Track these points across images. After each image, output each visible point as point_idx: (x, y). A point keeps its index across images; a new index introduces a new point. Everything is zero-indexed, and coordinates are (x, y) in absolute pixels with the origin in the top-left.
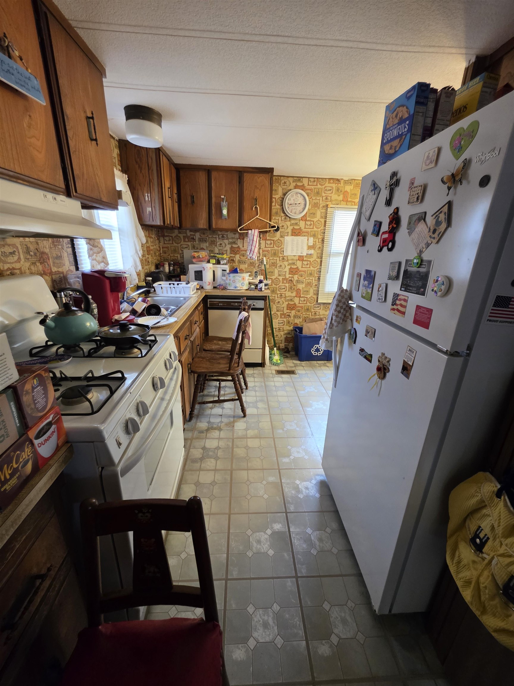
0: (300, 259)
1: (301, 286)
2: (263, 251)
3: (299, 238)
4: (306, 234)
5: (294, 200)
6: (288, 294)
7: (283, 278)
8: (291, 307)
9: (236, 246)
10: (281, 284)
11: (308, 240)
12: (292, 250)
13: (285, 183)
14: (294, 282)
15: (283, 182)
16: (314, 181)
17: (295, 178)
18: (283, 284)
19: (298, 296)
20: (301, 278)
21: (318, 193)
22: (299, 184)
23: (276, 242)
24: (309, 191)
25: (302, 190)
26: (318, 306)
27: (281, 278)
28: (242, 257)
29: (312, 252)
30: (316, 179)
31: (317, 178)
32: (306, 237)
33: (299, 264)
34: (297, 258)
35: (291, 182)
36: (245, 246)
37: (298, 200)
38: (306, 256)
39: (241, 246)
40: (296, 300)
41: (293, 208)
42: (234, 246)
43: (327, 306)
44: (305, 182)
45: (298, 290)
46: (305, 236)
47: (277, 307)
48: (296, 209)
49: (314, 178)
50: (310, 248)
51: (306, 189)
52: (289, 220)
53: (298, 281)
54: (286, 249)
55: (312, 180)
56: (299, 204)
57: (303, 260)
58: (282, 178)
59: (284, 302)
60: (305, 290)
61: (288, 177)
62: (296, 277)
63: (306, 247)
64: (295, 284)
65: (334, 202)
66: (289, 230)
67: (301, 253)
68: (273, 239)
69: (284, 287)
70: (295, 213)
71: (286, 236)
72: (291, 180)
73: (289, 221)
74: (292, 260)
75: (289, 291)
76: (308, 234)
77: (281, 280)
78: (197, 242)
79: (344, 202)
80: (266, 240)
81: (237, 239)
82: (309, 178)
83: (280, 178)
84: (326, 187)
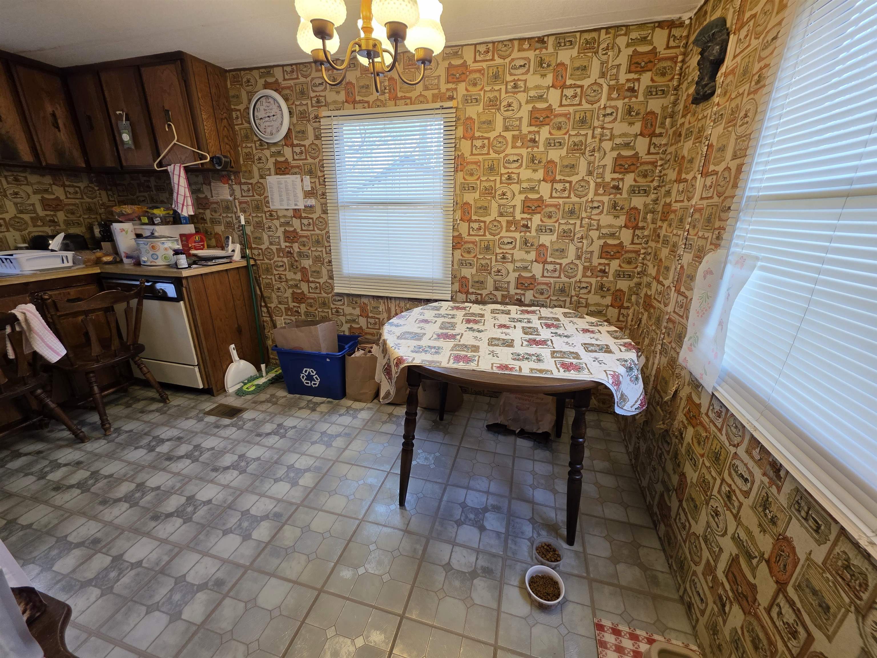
0: (296, 215)
1: (306, 263)
2: (240, 203)
3: (289, 179)
4: (297, 170)
5: (265, 110)
6: (290, 275)
7: (277, 249)
8: (299, 298)
9: (203, 196)
10: (276, 259)
11: (302, 180)
12: (281, 200)
13: (248, 81)
14: (295, 255)
15: (245, 80)
16: (292, 71)
17: (262, 70)
18: (280, 259)
19: (305, 279)
20: (304, 249)
21: (302, 93)
22: (271, 80)
23: (256, 187)
24: (287, 92)
25: (276, 90)
26: (339, 298)
27: (274, 248)
28: (213, 213)
29: (312, 202)
30: (294, 66)
31: (296, 64)
32: (299, 176)
33: (296, 223)
34: (290, 213)
35: (257, 78)
36: (213, 195)
37: (271, 109)
38: (304, 210)
39: (209, 196)
40: (304, 287)
41: (268, 124)
42: (201, 196)
43: (355, 299)
44: (278, 73)
45: (304, 270)
46: (295, 173)
47: (278, 297)
48: (272, 126)
49: (291, 65)
50: (308, 194)
51: (283, 88)
52: (266, 147)
53: (300, 254)
54: (272, 198)
55: (289, 69)
56: (274, 116)
57: (301, 218)
58: (243, 73)
59: (287, 288)
60: (313, 269)
61: (251, 69)
62: (296, 247)
63: (300, 195)
64: (297, 259)
65: (332, 107)
66: (270, 165)
67: (296, 205)
68: (250, 181)
69: (281, 264)
70: (272, 134)
71: (268, 175)
72: (255, 73)
73: (268, 149)
74: (285, 216)
75: (290, 271)
76: (299, 171)
77: (275, 251)
78: (155, 192)
79: (349, 103)
80: (240, 184)
81: (202, 184)
82: (283, 66)
83: (238, 73)
84: (313, 79)
